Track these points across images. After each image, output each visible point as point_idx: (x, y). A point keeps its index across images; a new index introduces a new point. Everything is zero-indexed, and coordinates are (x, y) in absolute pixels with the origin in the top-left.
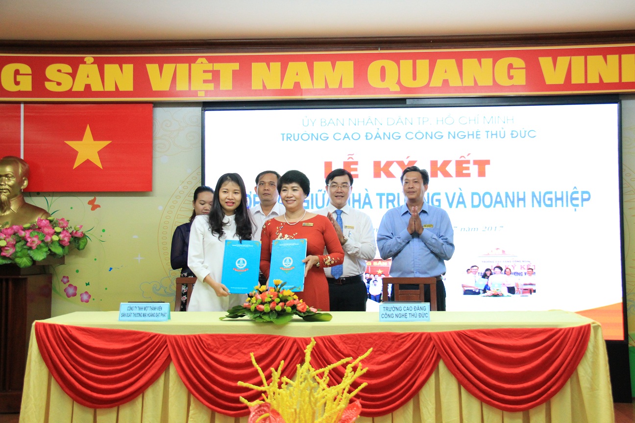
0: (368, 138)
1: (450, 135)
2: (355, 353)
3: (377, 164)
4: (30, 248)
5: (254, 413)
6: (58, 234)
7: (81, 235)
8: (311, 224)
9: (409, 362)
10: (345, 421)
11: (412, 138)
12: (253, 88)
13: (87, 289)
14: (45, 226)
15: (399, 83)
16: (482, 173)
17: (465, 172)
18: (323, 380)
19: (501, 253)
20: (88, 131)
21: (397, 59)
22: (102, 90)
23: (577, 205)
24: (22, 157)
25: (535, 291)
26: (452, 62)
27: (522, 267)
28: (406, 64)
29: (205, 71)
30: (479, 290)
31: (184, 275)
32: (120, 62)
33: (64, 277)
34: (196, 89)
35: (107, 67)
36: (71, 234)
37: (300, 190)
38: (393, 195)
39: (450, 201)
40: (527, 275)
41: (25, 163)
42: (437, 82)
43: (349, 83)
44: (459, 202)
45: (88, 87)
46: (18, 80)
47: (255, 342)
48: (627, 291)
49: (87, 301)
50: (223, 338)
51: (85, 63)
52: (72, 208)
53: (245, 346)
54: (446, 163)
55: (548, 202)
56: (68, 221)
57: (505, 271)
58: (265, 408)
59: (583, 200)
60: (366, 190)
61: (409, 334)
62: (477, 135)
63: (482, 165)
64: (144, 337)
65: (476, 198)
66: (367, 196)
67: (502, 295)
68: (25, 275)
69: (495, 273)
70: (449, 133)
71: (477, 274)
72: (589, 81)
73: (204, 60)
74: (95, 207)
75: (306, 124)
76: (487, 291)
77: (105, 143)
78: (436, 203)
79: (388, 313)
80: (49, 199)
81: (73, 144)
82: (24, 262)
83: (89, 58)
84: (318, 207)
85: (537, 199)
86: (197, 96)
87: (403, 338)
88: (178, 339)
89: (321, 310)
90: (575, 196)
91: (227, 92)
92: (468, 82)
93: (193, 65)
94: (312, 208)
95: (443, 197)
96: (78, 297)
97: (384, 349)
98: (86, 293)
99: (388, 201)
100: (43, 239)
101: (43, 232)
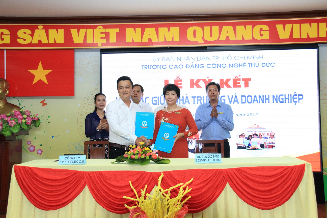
0: (187, 67)
1: (230, 65)
2: (183, 180)
3: (192, 81)
4: (10, 127)
5: (132, 213)
6: (25, 119)
7: (37, 119)
8: (180, 113)
9: (210, 185)
10: (180, 216)
11: (210, 67)
12: (127, 41)
13: (41, 147)
14: (18, 115)
15: (203, 38)
16: (247, 85)
17: (238, 85)
18: (168, 195)
19: (257, 127)
20: (40, 65)
21: (202, 26)
22: (47, 43)
23: (296, 102)
24: (5, 78)
25: (274, 147)
26: (231, 28)
27: (268, 134)
28: (207, 29)
29: (101, 33)
30: (246, 146)
31: (91, 140)
32: (57, 28)
33: (28, 141)
34: (97, 42)
35: (50, 31)
36: (32, 118)
37: (176, 95)
38: (201, 97)
39: (230, 100)
40: (270, 138)
41: (7, 82)
42: (223, 38)
43: (177, 39)
44: (235, 101)
45: (40, 41)
46: (3, 38)
47: (130, 175)
48: (322, 146)
49: (41, 154)
50: (114, 173)
51: (38, 29)
52: (32, 105)
53: (125, 177)
54: (228, 80)
55: (281, 100)
56: (30, 112)
57: (259, 136)
58: (138, 210)
59: (299, 99)
60: (186, 94)
61: (211, 170)
62: (244, 65)
63: (247, 81)
64: (72, 173)
65: (244, 98)
66: (187, 97)
67: (258, 149)
68: (8, 141)
69: (254, 137)
70: (230, 64)
71: (245, 138)
72: (302, 37)
73: (101, 27)
74: (44, 104)
75: (155, 60)
76: (250, 147)
77: (49, 71)
78: (223, 101)
79: (200, 159)
80: (20, 100)
81: (32, 71)
82: (7, 134)
83: (40, 26)
84: (162, 104)
85: (275, 98)
86: (97, 46)
87: (208, 172)
88: (90, 174)
89: (164, 157)
90: (295, 97)
91: (113, 44)
92: (239, 38)
93: (95, 29)
94: (158, 104)
95: (226, 98)
96: (36, 152)
97: (198, 178)
98: (40, 149)
99: (198, 100)
100: (17, 121)
101: (17, 118)
